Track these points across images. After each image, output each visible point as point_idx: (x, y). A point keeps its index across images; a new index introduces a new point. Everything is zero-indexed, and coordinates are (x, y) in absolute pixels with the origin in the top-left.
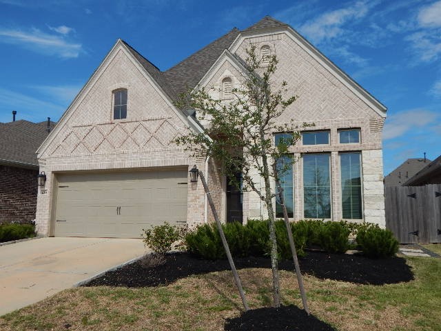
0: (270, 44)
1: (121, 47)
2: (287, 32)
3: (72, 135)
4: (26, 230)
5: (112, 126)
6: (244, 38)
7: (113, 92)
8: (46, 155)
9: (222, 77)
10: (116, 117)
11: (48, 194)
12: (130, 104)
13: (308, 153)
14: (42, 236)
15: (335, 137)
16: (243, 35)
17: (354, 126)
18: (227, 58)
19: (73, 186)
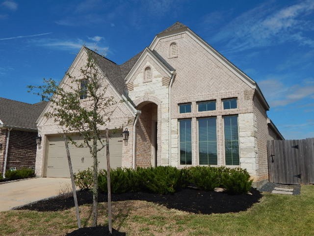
0: (176, 41)
1: (84, 52)
2: (187, 32)
4: (27, 173)
6: (159, 39)
8: (42, 124)
9: (145, 67)
11: (42, 149)
13: (201, 117)
14: (38, 177)
15: (219, 105)
16: (158, 37)
17: (232, 96)
18: (148, 53)
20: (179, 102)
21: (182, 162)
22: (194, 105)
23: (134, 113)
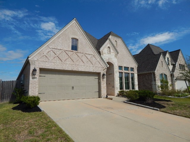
1: (75, 21)
2: (120, 39)
3: (52, 52)
5: (72, 53)
6: (111, 36)
7: (72, 38)
10: (72, 49)
11: (36, 79)
12: (79, 46)
15: (130, 69)
17: (133, 67)
18: (109, 41)
19: (49, 76)
20: (119, 65)
22: (123, 68)
23: (107, 66)
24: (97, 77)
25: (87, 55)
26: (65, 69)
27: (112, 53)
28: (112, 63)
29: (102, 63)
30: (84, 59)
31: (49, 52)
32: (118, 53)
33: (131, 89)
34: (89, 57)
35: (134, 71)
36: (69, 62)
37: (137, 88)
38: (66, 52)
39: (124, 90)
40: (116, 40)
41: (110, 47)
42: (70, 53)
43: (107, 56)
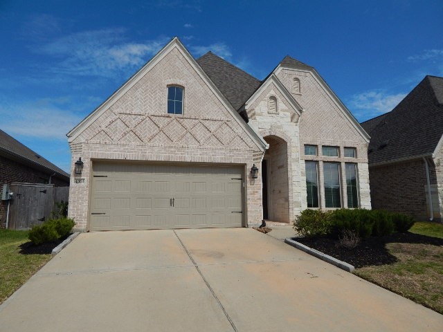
0: (299, 78)
1: (176, 45)
2: (310, 72)
3: (119, 121)
5: (168, 119)
6: (282, 68)
7: (167, 85)
8: (82, 139)
9: (268, 95)
10: (170, 111)
11: (84, 184)
12: (186, 101)
14: (80, 232)
16: (281, 66)
17: (353, 146)
18: (272, 80)
19: (114, 176)
20: (305, 143)
21: (309, 205)
22: (320, 148)
23: (263, 147)
24: (239, 176)
25: (206, 123)
26: (150, 159)
27: (281, 114)
28: (282, 137)
29: (249, 139)
30: (200, 132)
31: (111, 123)
32: (301, 111)
33: (346, 206)
34: (213, 127)
35: (356, 158)
36: (160, 142)
37: (366, 203)
38: (154, 118)
39: (321, 208)
40: (297, 77)
41: (277, 97)
42: (162, 122)
43: (265, 120)
